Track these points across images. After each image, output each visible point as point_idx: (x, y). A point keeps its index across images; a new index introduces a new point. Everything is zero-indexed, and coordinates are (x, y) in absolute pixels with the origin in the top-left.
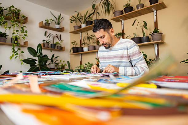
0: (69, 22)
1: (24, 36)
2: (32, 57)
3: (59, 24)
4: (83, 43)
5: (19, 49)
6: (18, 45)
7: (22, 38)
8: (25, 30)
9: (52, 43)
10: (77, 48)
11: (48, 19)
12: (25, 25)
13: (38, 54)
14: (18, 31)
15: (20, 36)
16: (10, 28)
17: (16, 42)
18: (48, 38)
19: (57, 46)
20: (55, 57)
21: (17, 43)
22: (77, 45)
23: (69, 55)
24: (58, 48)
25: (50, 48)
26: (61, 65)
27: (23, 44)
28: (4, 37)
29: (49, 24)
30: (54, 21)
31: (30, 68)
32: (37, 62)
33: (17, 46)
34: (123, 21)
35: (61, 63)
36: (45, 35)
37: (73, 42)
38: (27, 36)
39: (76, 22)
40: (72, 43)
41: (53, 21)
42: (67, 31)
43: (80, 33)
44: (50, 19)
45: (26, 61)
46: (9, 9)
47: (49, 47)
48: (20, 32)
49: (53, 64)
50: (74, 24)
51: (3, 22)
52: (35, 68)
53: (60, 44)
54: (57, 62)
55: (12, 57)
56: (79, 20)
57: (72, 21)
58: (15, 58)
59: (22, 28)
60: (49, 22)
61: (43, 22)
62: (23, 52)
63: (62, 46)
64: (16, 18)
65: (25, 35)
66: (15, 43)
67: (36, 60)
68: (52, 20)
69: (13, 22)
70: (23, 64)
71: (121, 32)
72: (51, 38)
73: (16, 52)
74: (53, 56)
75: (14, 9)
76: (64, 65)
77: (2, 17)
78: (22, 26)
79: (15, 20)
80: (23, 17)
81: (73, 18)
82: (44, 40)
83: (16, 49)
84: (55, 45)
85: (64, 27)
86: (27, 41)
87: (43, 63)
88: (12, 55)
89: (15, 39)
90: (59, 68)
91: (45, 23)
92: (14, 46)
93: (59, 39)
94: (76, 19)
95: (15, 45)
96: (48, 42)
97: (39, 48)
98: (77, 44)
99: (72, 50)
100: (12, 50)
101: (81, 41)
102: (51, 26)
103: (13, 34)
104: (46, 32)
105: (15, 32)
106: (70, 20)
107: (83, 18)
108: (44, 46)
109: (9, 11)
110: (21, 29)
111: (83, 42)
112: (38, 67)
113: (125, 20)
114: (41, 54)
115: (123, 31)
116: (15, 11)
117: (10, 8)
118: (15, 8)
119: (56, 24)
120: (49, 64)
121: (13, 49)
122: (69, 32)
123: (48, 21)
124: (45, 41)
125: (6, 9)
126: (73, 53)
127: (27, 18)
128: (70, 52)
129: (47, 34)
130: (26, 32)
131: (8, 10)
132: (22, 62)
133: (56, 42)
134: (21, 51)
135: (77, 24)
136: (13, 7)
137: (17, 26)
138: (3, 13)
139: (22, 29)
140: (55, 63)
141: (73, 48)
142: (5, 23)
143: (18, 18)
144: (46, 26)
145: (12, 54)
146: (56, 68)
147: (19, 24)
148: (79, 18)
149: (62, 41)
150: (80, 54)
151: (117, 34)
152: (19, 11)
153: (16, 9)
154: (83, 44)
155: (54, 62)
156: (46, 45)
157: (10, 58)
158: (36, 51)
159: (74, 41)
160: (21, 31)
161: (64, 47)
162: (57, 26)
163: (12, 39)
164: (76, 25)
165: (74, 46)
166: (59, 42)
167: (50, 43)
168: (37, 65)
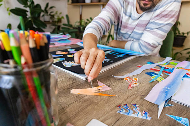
2: (21, 6)
13: (29, 3)
20: (49, 6)
23: (67, 6)
26: (57, 18)
32: (29, 14)
35: (57, 15)
45: (16, 12)
49: (47, 16)
54: (52, 14)
67: (27, 11)
70: (10, 15)
74: (47, 5)
76: (60, 17)
87: (36, 15)
90: (55, 22)
112: (30, 21)
114: (33, 2)
120: (43, 16)
126: (72, 3)
128: (68, 1)
132: (9, 12)
140: (50, 15)
146: (51, 21)
150: (80, 5)
155: (49, 13)
168: (29, 18)
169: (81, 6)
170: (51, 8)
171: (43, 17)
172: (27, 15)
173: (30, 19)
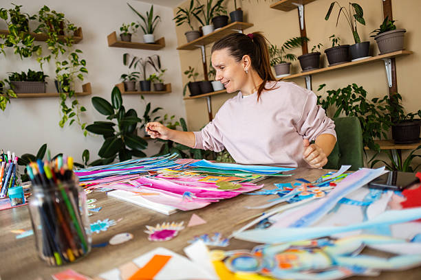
0: (174, 23)
1: (80, 72)
2: (103, 118)
3: (151, 32)
4: (211, 72)
5: (75, 103)
6: (72, 94)
7: (78, 78)
8: (80, 60)
9: (142, 79)
10: (199, 84)
11: (126, 25)
12: (78, 46)
13: (116, 111)
14: (65, 63)
15: (73, 73)
16: (49, 58)
17: (66, 89)
18: (132, 70)
19: (155, 85)
20: (152, 109)
21: (69, 91)
22: (198, 76)
23: (184, 101)
24: (156, 90)
25: (139, 91)
27: (80, 90)
28: (41, 80)
29: (130, 35)
30: (140, 27)
31: (105, 143)
32: (117, 129)
33: (70, 96)
34: (302, 7)
35: (167, 121)
36: (125, 62)
37: (188, 69)
38: (86, 72)
39: (189, 22)
40: (186, 73)
41: (137, 26)
42: (171, 45)
43: (201, 48)
44: (130, 24)
45: (95, 128)
46: (38, 15)
47: (136, 89)
48: (70, 65)
50: (185, 27)
51: (32, 49)
52: (115, 140)
53: (160, 79)
55: (64, 122)
56: (194, 17)
57: (179, 20)
58: (71, 124)
59: (74, 55)
60: (130, 31)
61: (115, 32)
62: (83, 109)
63: (165, 83)
64: (57, 34)
65: (82, 70)
66: (65, 92)
67: (114, 125)
68: (134, 25)
69: (53, 45)
70: (87, 135)
71: (299, 35)
72: (139, 69)
73: (70, 110)
74: (149, 107)
75: (50, 13)
76: (173, 124)
77: (29, 37)
78: (74, 52)
79: (57, 39)
80: (72, 29)
81: (181, 13)
82: (124, 76)
83: (69, 104)
84: (149, 82)
85: (163, 38)
86: (89, 84)
87: (130, 129)
88: (64, 118)
89: (62, 82)
91: (121, 35)
92: (63, 98)
93: (157, 67)
94: (188, 14)
95: (65, 94)
96: (134, 79)
97: (116, 96)
98: (197, 74)
99: (187, 88)
100: (62, 107)
101: (205, 64)
102: (134, 39)
103: (57, 71)
104: (125, 56)
105: (62, 67)
106: (177, 20)
107: (205, 9)
108: (126, 89)
109: (40, 21)
110: (72, 59)
111: (211, 70)
112: (120, 139)
113: (307, 3)
114: (122, 108)
115: (303, 32)
116: (53, 19)
117: (41, 12)
118: (51, 10)
119: (146, 34)
120: (142, 127)
121: (63, 104)
122: (177, 47)
123: (127, 30)
124: (127, 77)
125: (33, 18)
126: (191, 96)
127: (80, 29)
128: (184, 94)
129: (130, 60)
130: (83, 62)
131: (38, 18)
132: (85, 130)
133: (151, 76)
134: (80, 107)
135: (192, 27)
136: (46, 8)
137: (63, 53)
138: (28, 29)
139: (74, 58)
141: (190, 84)
142: (36, 49)
143: (62, 33)
144: (123, 40)
145: (63, 116)
147: (65, 47)
148: (195, 12)
149: (163, 71)
150: (206, 96)
151: (289, 42)
152: (61, 16)
153: (54, 12)
154: (212, 74)
156: (130, 86)
157: (60, 125)
158: (111, 103)
159: (190, 68)
160: (72, 61)
161: (170, 84)
162: (149, 38)
163: (56, 82)
164: (191, 29)
165: (192, 80)
166: (157, 74)
167: (139, 80)
168: (118, 135)
169: (208, 98)
170: (156, 110)
171: (143, 129)
172: (114, 131)
173: (119, 137)
